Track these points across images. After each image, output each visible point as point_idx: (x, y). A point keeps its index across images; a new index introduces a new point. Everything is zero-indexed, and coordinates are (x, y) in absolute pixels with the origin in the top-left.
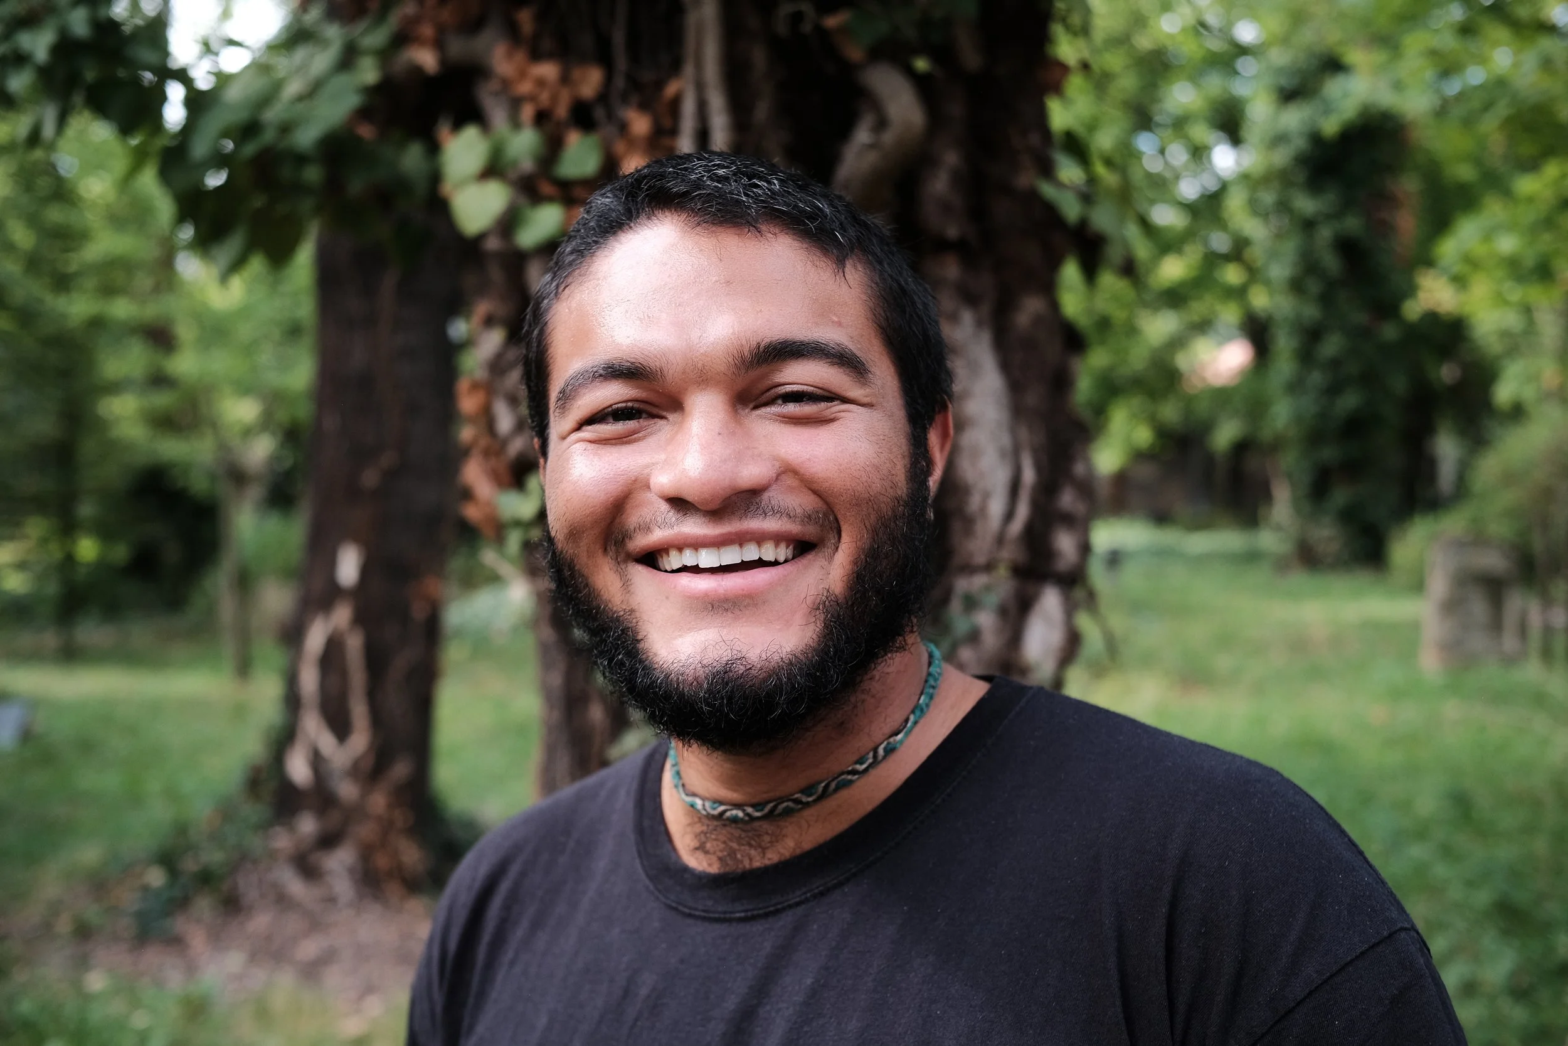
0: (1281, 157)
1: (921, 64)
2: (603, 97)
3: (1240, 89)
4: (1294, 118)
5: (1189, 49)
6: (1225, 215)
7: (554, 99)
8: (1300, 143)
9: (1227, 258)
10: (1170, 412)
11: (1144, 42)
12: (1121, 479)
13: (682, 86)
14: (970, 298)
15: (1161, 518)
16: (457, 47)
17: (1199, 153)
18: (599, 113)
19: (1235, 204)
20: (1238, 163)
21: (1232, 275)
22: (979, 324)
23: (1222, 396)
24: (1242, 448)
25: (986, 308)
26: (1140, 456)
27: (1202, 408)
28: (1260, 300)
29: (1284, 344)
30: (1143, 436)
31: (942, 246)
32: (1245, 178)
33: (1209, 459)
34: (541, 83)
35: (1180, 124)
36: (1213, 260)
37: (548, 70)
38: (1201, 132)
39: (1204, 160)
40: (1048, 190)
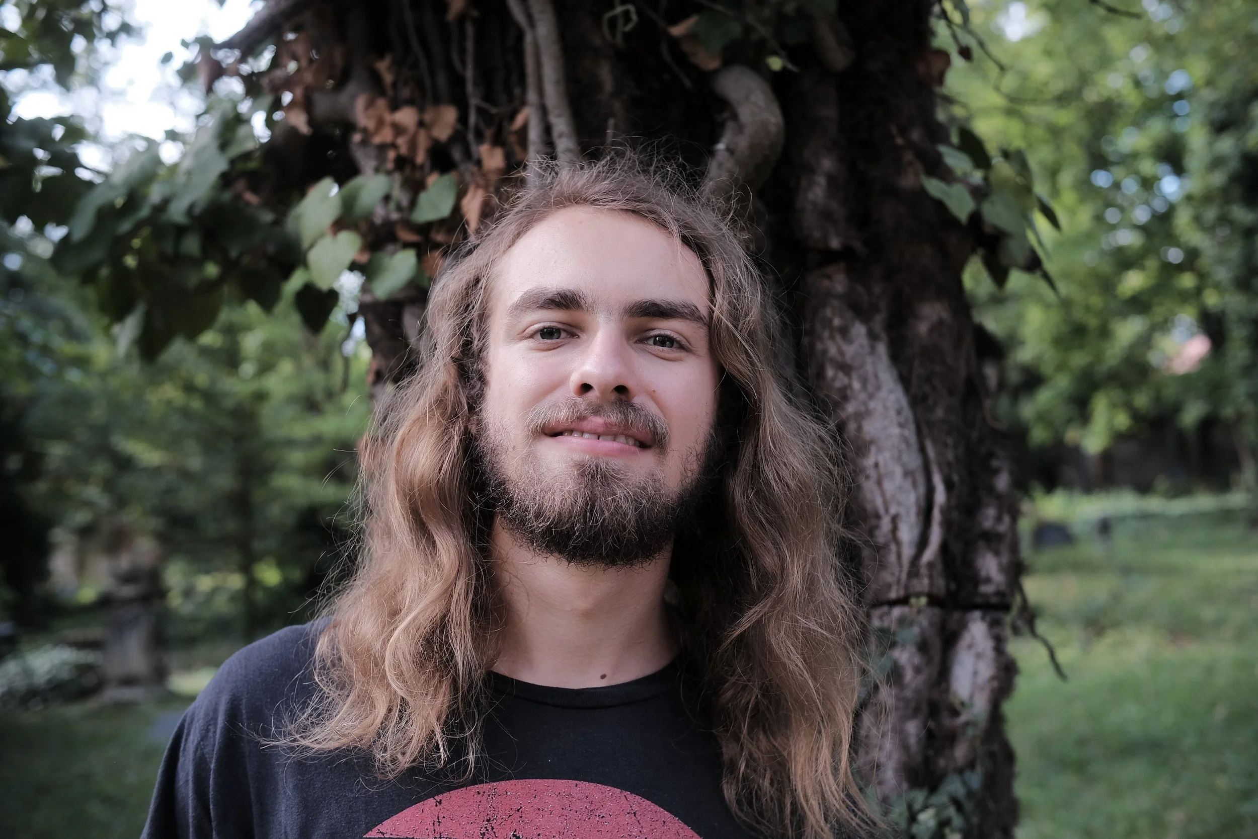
0: (1218, 178)
1: (776, 63)
2: (458, 137)
3: (1180, 126)
4: (1226, 145)
5: (1132, 98)
6: (1177, 232)
7: (413, 145)
8: (1234, 164)
9: (1180, 268)
10: (1142, 400)
11: (1092, 96)
12: (1107, 457)
13: (528, 116)
14: (862, 312)
15: (1144, 488)
16: (323, 105)
17: (1148, 184)
18: (457, 154)
19: (1183, 219)
20: (1181, 187)
21: (1187, 281)
22: (872, 336)
23: (1187, 381)
24: (1208, 424)
25: (879, 320)
26: (1119, 437)
27: (1170, 393)
28: (1212, 299)
29: (1238, 334)
30: (1122, 420)
31: (829, 257)
32: (1189, 198)
33: (1181, 437)
34: (398, 129)
35: (1130, 159)
36: (1169, 270)
37: (406, 116)
38: (1148, 167)
39: (1155, 188)
40: (934, 187)
